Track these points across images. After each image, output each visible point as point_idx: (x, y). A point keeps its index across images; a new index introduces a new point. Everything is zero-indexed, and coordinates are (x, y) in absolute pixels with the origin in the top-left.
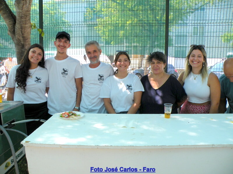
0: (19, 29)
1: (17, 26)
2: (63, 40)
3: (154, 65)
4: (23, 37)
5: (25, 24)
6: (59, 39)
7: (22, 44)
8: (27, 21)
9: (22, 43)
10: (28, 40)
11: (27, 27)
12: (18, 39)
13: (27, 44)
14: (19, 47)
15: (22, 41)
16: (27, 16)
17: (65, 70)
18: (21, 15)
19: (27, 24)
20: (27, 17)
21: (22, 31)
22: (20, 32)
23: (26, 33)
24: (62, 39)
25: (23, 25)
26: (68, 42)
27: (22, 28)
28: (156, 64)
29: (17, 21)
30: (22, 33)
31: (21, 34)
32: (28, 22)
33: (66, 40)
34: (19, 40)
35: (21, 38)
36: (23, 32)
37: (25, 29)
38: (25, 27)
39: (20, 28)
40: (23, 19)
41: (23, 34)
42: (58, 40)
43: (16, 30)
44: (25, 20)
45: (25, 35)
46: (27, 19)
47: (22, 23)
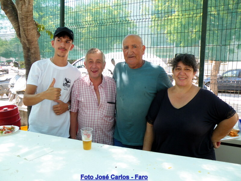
1: (21, 28)
2: (64, 40)
3: (180, 72)
4: (28, 40)
5: (27, 26)
7: (27, 47)
8: (29, 23)
9: (28, 46)
10: (33, 43)
11: (30, 29)
12: (23, 42)
13: (32, 47)
14: (25, 51)
16: (27, 17)
17: (68, 81)
18: (21, 17)
19: (30, 26)
21: (25, 34)
22: (24, 35)
23: (30, 35)
25: (25, 27)
26: (71, 42)
29: (20, 24)
30: (25, 35)
31: (25, 37)
32: (29, 24)
35: (26, 41)
37: (28, 31)
38: (27, 29)
39: (23, 30)
40: (23, 20)
41: (27, 37)
44: (26, 21)
45: (30, 38)
46: (29, 20)
47: (23, 25)
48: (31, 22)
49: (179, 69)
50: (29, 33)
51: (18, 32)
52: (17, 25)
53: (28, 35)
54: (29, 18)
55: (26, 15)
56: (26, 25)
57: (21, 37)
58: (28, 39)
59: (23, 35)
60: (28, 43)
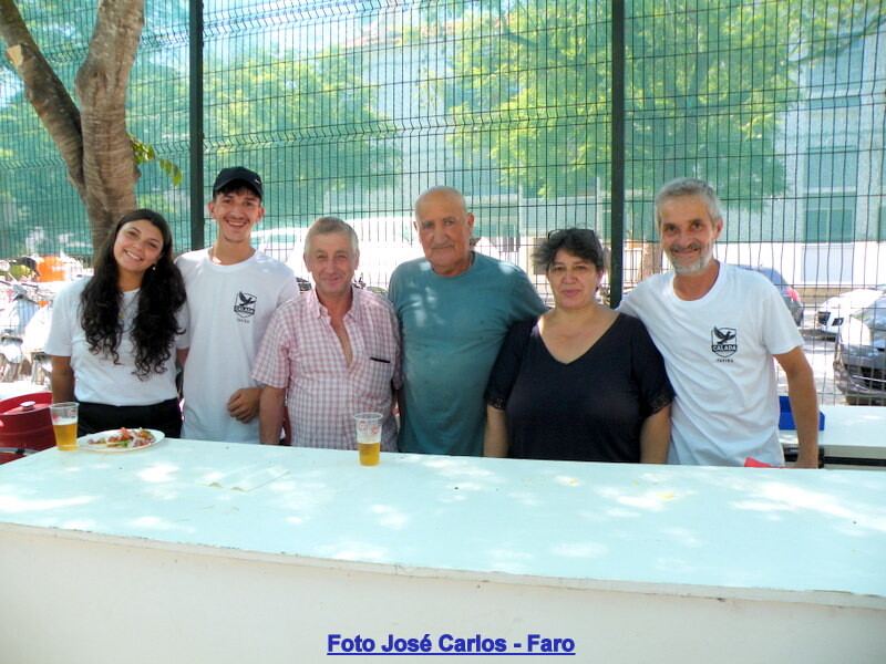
0: (92, 165)
1: (87, 156)
2: (239, 199)
3: (563, 275)
4: (108, 191)
5: (109, 149)
6: (226, 195)
7: (105, 212)
8: (115, 139)
9: (106, 209)
10: (123, 200)
11: (115, 158)
12: (93, 195)
14: (98, 222)
15: (104, 202)
16: (110, 123)
17: (247, 298)
18: (91, 122)
19: (116, 149)
20: (110, 126)
21: (100, 172)
22: (96, 174)
23: (115, 176)
24: (238, 193)
25: (101, 153)
26: (256, 203)
27: (99, 163)
28: (568, 275)
29: (86, 144)
30: (101, 177)
31: (100, 182)
32: (115, 142)
33: (250, 196)
34: (96, 202)
35: (101, 195)
36: (105, 176)
37: (109, 165)
38: (109, 159)
39: (93, 162)
40: (98, 133)
41: (104, 182)
42: (220, 197)
43: (84, 169)
44: (106, 135)
45: (113, 184)
46: (113, 132)
47: (97, 147)
48: (119, 137)
49: (560, 269)
50: (112, 170)
51: (74, 167)
52: (73, 147)
53: (110, 175)
54: (113, 127)
55: (107, 118)
56: (104, 146)
57: (86, 180)
58: (110, 186)
59: (93, 175)
60: (109, 198)
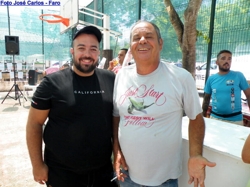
0: (185, 37)
1: (184, 35)
4: (189, 45)
5: (191, 33)
7: (187, 51)
8: (193, 30)
9: (188, 50)
10: (192, 47)
11: (192, 35)
12: (184, 46)
13: (191, 51)
14: (185, 54)
15: (187, 48)
16: (192, 25)
18: (187, 25)
19: (193, 33)
20: (192, 26)
21: (187, 39)
22: (186, 40)
23: (191, 40)
25: (188, 34)
27: (187, 37)
29: (184, 31)
30: (187, 41)
31: (187, 42)
34: (185, 48)
35: (187, 46)
36: (189, 40)
37: (190, 37)
38: (191, 35)
39: (186, 37)
40: (189, 28)
41: (188, 42)
43: (183, 38)
44: (191, 29)
45: (190, 43)
46: (193, 28)
47: (188, 32)
51: (180, 38)
52: (180, 32)
53: (190, 40)
55: (191, 24)
56: (190, 32)
57: (183, 42)
58: (189, 43)
59: (185, 40)
60: (189, 47)
